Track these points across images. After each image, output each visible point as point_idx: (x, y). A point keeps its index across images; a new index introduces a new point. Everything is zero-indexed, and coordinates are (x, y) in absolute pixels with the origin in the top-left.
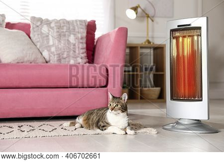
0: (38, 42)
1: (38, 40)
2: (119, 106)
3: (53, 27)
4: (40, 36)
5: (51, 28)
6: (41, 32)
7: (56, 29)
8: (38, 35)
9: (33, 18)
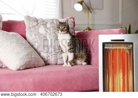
0: (36, 42)
1: (36, 40)
2: (66, 28)
3: (50, 28)
4: (37, 36)
5: (47, 28)
6: (39, 33)
7: (53, 30)
8: (35, 35)
9: (28, 18)
